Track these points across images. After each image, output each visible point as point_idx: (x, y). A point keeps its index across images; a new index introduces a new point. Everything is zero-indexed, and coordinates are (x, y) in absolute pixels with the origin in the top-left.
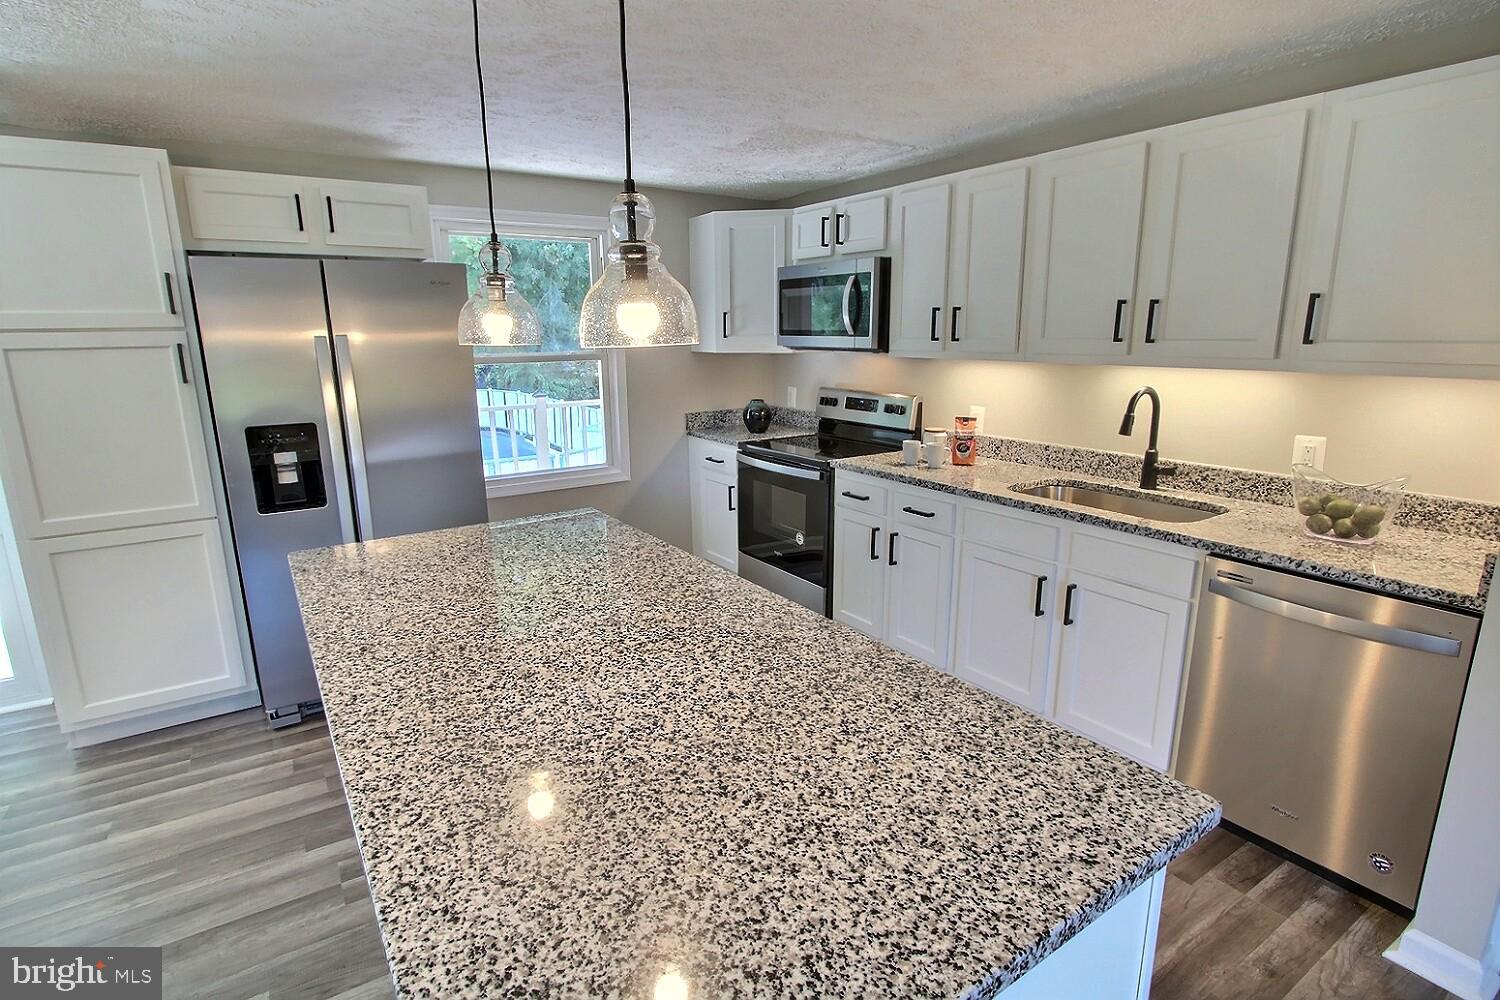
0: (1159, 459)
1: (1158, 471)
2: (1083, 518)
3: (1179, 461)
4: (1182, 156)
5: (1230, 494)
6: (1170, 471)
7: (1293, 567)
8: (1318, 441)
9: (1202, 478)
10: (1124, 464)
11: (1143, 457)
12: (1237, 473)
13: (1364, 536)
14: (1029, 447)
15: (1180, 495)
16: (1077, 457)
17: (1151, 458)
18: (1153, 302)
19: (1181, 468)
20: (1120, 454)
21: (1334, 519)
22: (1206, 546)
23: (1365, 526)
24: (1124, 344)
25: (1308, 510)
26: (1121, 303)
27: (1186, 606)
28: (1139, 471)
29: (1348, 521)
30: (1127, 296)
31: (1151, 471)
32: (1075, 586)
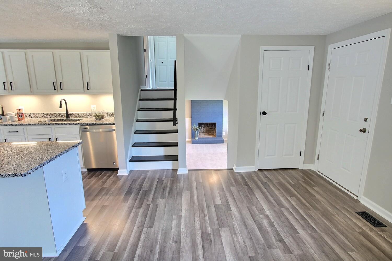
0: (69, 113)
1: (69, 115)
2: (56, 124)
3: (73, 113)
4: (60, 56)
5: (83, 117)
6: (71, 114)
7: (93, 124)
8: (95, 106)
9: (78, 115)
10: (62, 115)
11: (66, 113)
12: (83, 113)
13: (103, 119)
14: (39, 114)
15: (74, 118)
16: (51, 115)
17: (67, 112)
18: (60, 82)
19: (73, 114)
20: (61, 113)
21: (98, 117)
22: (80, 124)
23: (102, 117)
24: (56, 90)
25: (95, 116)
26: (54, 82)
27: (79, 135)
28: (65, 115)
29: (100, 117)
30: (55, 81)
31: (68, 115)
32: (58, 138)
